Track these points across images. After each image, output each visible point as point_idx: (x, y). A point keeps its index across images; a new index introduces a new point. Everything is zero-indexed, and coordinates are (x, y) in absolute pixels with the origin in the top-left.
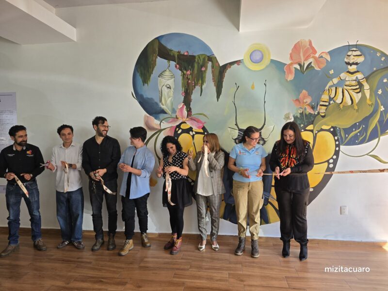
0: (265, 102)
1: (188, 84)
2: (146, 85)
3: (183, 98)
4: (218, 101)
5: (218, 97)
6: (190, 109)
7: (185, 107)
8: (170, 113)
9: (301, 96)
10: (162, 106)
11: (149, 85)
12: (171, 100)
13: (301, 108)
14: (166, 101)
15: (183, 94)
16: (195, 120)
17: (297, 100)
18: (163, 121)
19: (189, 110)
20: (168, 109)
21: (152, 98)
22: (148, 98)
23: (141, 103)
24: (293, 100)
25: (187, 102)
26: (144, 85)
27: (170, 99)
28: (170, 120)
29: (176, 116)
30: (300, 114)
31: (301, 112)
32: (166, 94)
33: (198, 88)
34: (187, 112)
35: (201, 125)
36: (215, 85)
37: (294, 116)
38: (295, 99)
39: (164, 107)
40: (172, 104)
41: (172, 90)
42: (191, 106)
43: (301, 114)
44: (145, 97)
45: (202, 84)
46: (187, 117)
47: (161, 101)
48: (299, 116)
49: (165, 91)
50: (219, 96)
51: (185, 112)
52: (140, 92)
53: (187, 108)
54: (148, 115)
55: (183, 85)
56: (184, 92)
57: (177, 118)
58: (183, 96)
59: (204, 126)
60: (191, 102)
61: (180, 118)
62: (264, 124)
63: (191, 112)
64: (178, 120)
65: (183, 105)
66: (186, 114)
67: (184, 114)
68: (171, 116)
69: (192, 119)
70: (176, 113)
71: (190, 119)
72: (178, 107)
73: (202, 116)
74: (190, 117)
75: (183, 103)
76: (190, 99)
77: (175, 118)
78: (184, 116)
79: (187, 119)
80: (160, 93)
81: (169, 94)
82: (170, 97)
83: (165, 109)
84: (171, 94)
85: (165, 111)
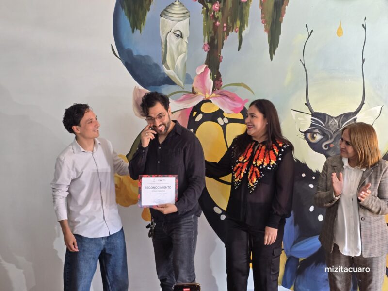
0: (363, 61)
1: (215, 28)
2: (137, 31)
3: (205, 55)
4: (271, 59)
5: (272, 51)
6: (219, 75)
7: (210, 71)
8: (182, 83)
11: (142, 31)
12: (184, 58)
15: (206, 48)
16: (227, 96)
19: (217, 78)
20: (177, 75)
21: (147, 56)
22: (141, 56)
25: (213, 62)
26: (133, 32)
28: (182, 97)
29: (193, 89)
32: (174, 48)
33: (233, 35)
34: (212, 82)
35: (239, 105)
36: (266, 30)
40: (185, 66)
41: (185, 39)
42: (220, 70)
44: (135, 53)
45: (242, 27)
46: (213, 90)
47: (164, 61)
49: (172, 41)
50: (274, 50)
51: (210, 82)
52: (127, 45)
53: (213, 74)
54: (141, 88)
55: (207, 31)
56: (208, 43)
57: (194, 93)
58: (205, 51)
59: (244, 107)
60: (221, 61)
61: (199, 93)
62: (363, 104)
63: (221, 81)
64: (195, 95)
65: (206, 68)
66: (211, 85)
67: (207, 85)
68: (182, 90)
69: (222, 95)
70: (192, 84)
71: (218, 94)
72: (197, 72)
73: (242, 88)
74: (219, 91)
75: (205, 63)
76: (220, 56)
77: (190, 93)
78: (208, 89)
79: (214, 94)
80: (164, 47)
81: (180, 47)
82: (181, 54)
83: (172, 76)
84: (184, 47)
85: (172, 79)
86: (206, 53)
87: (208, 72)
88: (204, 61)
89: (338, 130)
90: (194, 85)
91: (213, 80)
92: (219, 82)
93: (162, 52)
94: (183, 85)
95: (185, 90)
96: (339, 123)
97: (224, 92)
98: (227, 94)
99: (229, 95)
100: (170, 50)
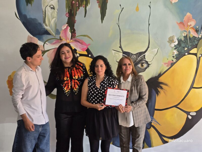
0: (149, 25)
1: (72, 4)
2: (29, 5)
3: (66, 19)
4: (102, 23)
5: (102, 18)
6: (74, 30)
7: (69, 28)
8: (54, 34)
9: (185, 19)
10: (46, 27)
11: (32, 5)
13: (185, 31)
14: (49, 22)
15: (67, 15)
16: (79, 42)
17: (182, 23)
18: (46, 43)
19: (73, 32)
20: (52, 30)
21: (35, 19)
22: (32, 19)
23: (24, 24)
24: (177, 23)
25: (71, 23)
26: (27, 5)
27: (54, 19)
28: (54, 42)
29: (60, 37)
30: (184, 37)
31: (185, 35)
33: (82, 9)
34: (71, 34)
35: (85, 47)
36: (99, 6)
37: (178, 39)
38: (179, 22)
39: (47, 28)
40: (56, 25)
41: (56, 10)
42: (75, 28)
43: (186, 37)
44: (28, 17)
45: (86, 5)
46: (71, 39)
47: (44, 22)
48: (183, 39)
49: (49, 11)
50: (104, 17)
51: (69, 34)
52: (24, 12)
53: (71, 30)
54: (31, 36)
55: (68, 6)
56: (68, 13)
57: (61, 39)
58: (67, 17)
59: (88, 48)
60: (75, 23)
61: (64, 40)
62: (148, 47)
63: (75, 34)
64: (61, 41)
65: (67, 26)
66: (70, 35)
67: (68, 36)
68: (54, 38)
69: (76, 41)
70: (60, 34)
71: (74, 40)
72: (62, 28)
73: (86, 37)
74: (74, 39)
75: (67, 24)
76: (75, 20)
77: (58, 39)
78: (68, 37)
79: (72, 41)
80: (44, 14)
81: (53, 14)
82: (54, 18)
83: (49, 30)
84: (55, 14)
85: (49, 31)
86: (67, 18)
87: (68, 28)
88: (66, 22)
89: (136, 61)
90: (61, 35)
91: (71, 33)
92: (74, 34)
93: (43, 16)
94: (55, 35)
95: (56, 38)
96: (136, 57)
97: (77, 40)
98: (78, 40)
99: (79, 41)
100: (47, 16)
